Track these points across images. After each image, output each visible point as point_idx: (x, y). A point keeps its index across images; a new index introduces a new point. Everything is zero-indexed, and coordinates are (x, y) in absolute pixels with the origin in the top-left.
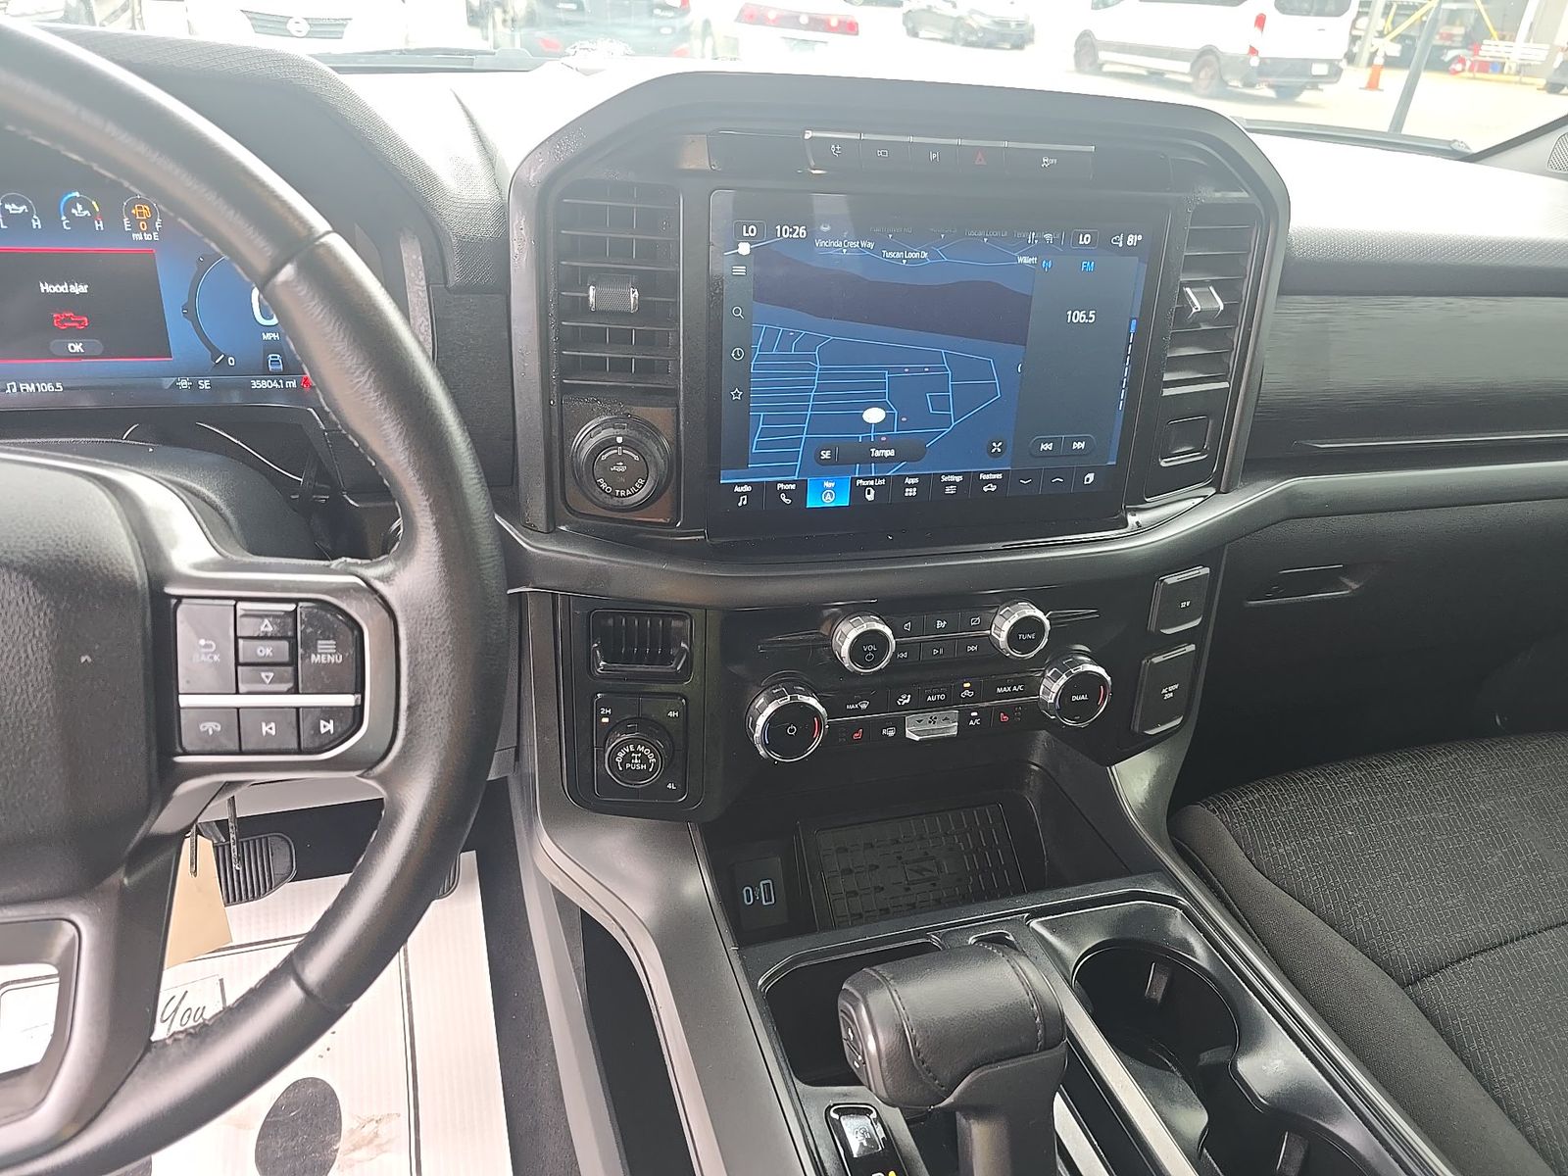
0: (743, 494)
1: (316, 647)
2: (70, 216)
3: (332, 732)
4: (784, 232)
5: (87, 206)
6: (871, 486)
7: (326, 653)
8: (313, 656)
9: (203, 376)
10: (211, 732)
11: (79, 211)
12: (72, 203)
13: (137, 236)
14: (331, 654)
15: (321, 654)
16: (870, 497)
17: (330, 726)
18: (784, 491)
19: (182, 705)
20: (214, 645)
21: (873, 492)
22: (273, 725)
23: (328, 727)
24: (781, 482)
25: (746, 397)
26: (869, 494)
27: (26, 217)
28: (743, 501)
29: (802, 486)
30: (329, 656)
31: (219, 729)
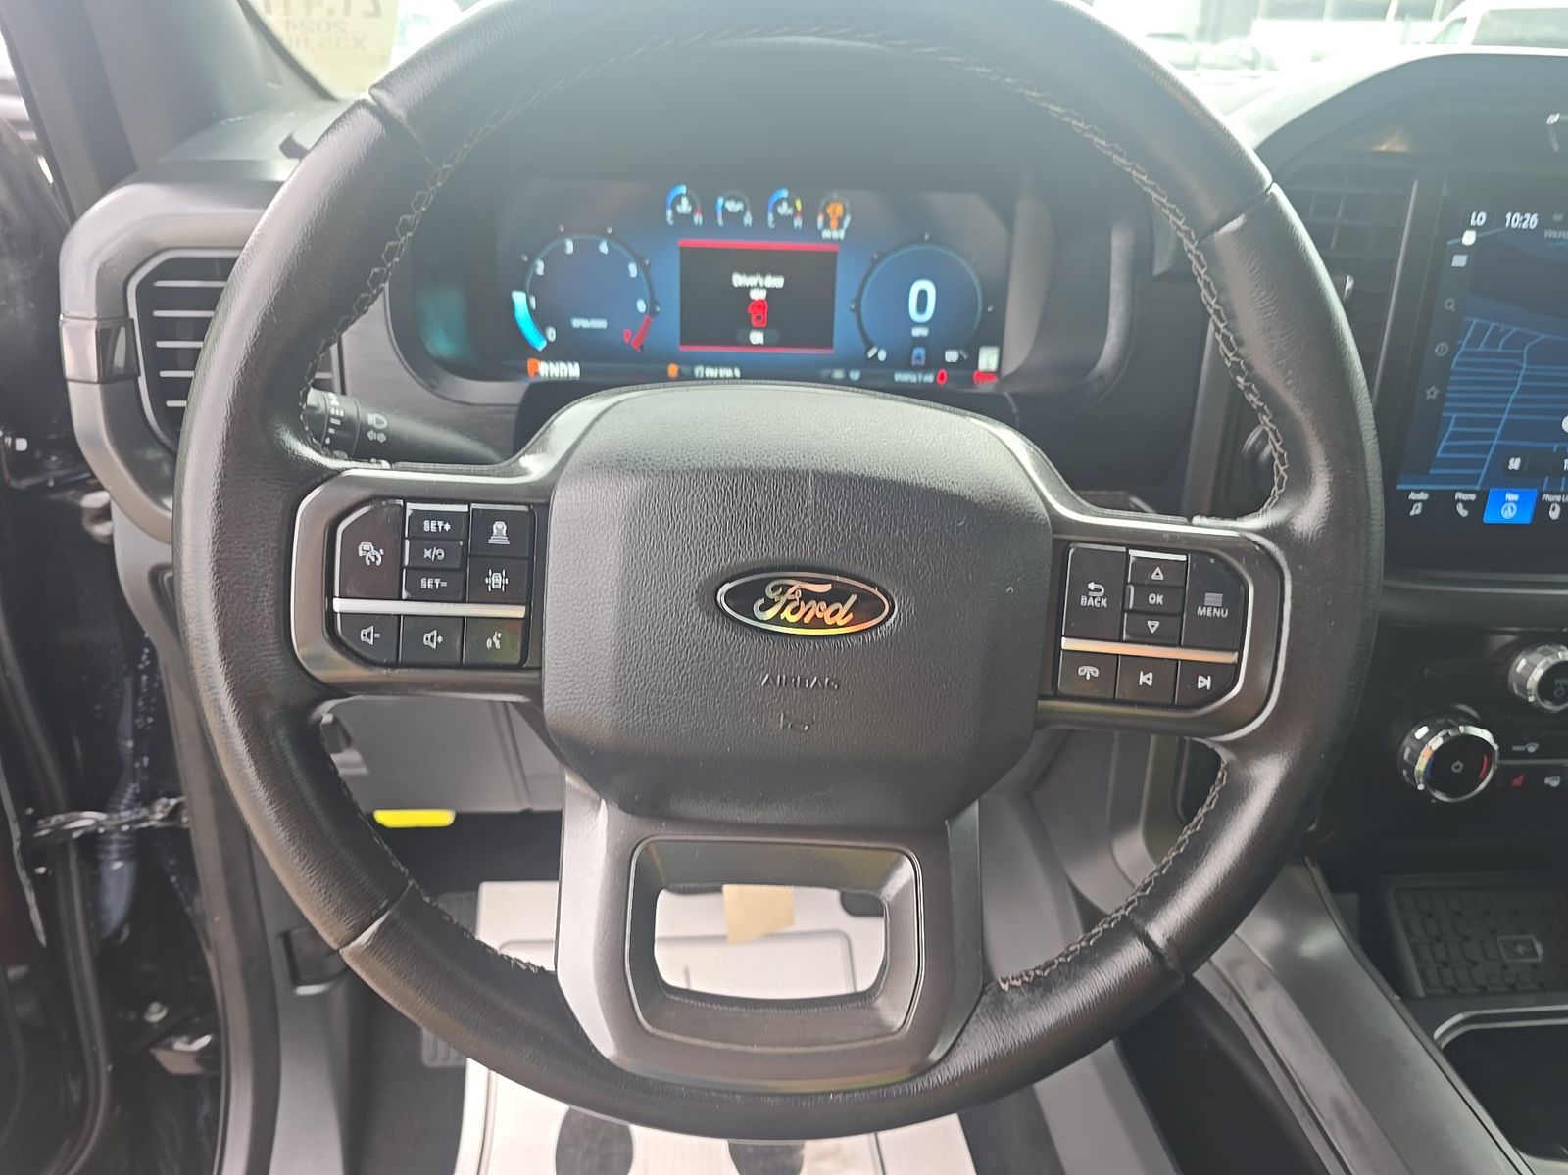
0: (1417, 501)
1: (1204, 601)
2: (776, 214)
3: (1208, 688)
4: (1514, 220)
5: (791, 204)
6: (1555, 502)
7: (1212, 606)
8: (1200, 608)
9: (855, 367)
10: (1088, 677)
11: (784, 209)
12: (780, 202)
13: (826, 234)
14: (1218, 608)
15: (1207, 607)
16: (1554, 514)
17: (1208, 682)
18: (1463, 502)
19: (1063, 647)
20: (1103, 591)
21: (1558, 508)
22: (1150, 675)
23: (1205, 682)
24: (1460, 491)
25: (1442, 397)
26: (1554, 509)
27: (741, 214)
28: (1416, 510)
29: (1483, 497)
30: (1215, 609)
31: (1096, 675)
